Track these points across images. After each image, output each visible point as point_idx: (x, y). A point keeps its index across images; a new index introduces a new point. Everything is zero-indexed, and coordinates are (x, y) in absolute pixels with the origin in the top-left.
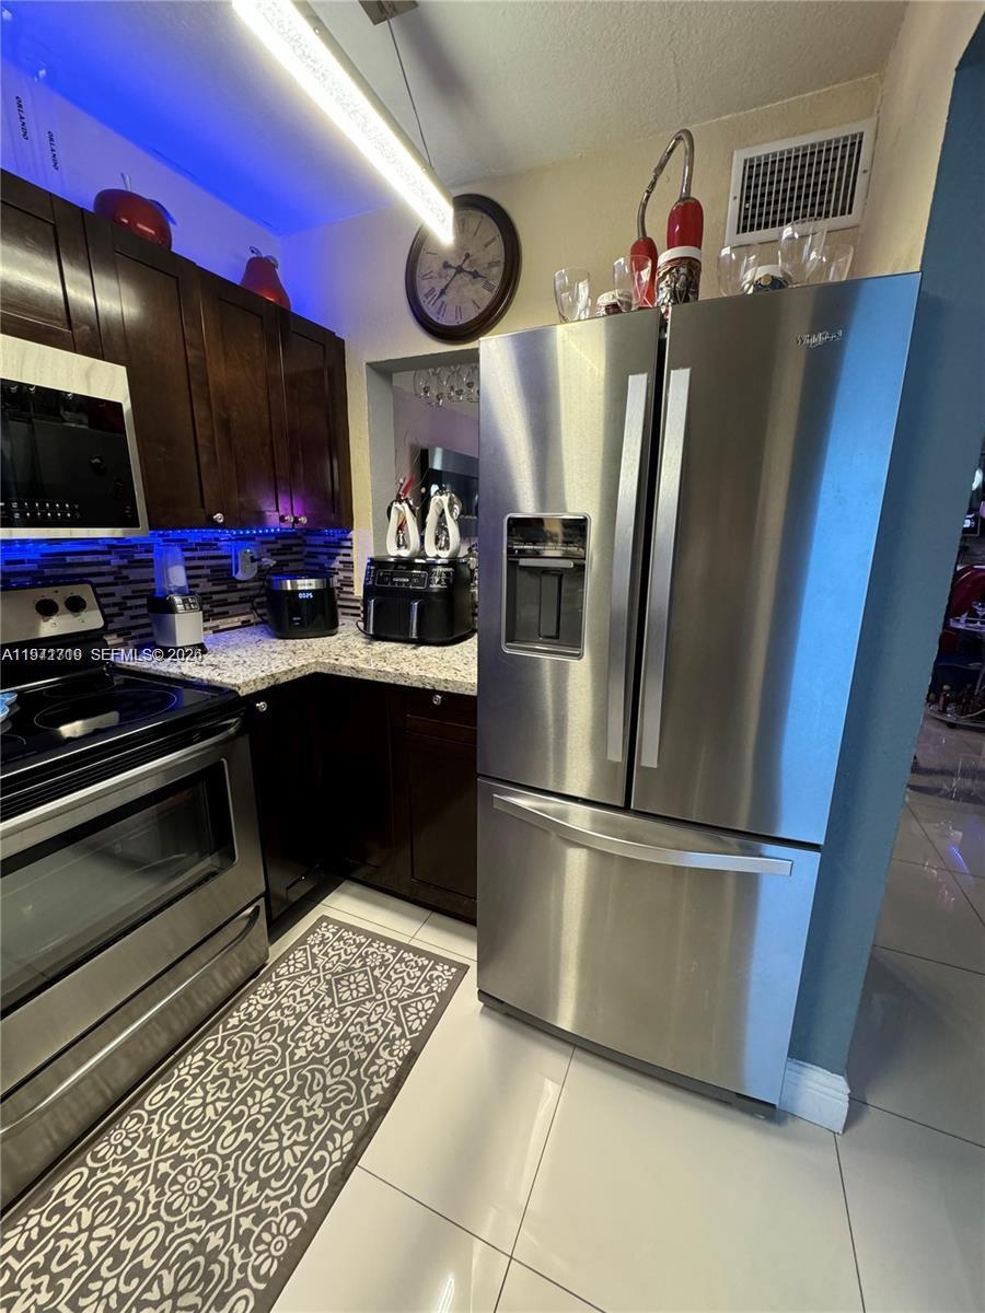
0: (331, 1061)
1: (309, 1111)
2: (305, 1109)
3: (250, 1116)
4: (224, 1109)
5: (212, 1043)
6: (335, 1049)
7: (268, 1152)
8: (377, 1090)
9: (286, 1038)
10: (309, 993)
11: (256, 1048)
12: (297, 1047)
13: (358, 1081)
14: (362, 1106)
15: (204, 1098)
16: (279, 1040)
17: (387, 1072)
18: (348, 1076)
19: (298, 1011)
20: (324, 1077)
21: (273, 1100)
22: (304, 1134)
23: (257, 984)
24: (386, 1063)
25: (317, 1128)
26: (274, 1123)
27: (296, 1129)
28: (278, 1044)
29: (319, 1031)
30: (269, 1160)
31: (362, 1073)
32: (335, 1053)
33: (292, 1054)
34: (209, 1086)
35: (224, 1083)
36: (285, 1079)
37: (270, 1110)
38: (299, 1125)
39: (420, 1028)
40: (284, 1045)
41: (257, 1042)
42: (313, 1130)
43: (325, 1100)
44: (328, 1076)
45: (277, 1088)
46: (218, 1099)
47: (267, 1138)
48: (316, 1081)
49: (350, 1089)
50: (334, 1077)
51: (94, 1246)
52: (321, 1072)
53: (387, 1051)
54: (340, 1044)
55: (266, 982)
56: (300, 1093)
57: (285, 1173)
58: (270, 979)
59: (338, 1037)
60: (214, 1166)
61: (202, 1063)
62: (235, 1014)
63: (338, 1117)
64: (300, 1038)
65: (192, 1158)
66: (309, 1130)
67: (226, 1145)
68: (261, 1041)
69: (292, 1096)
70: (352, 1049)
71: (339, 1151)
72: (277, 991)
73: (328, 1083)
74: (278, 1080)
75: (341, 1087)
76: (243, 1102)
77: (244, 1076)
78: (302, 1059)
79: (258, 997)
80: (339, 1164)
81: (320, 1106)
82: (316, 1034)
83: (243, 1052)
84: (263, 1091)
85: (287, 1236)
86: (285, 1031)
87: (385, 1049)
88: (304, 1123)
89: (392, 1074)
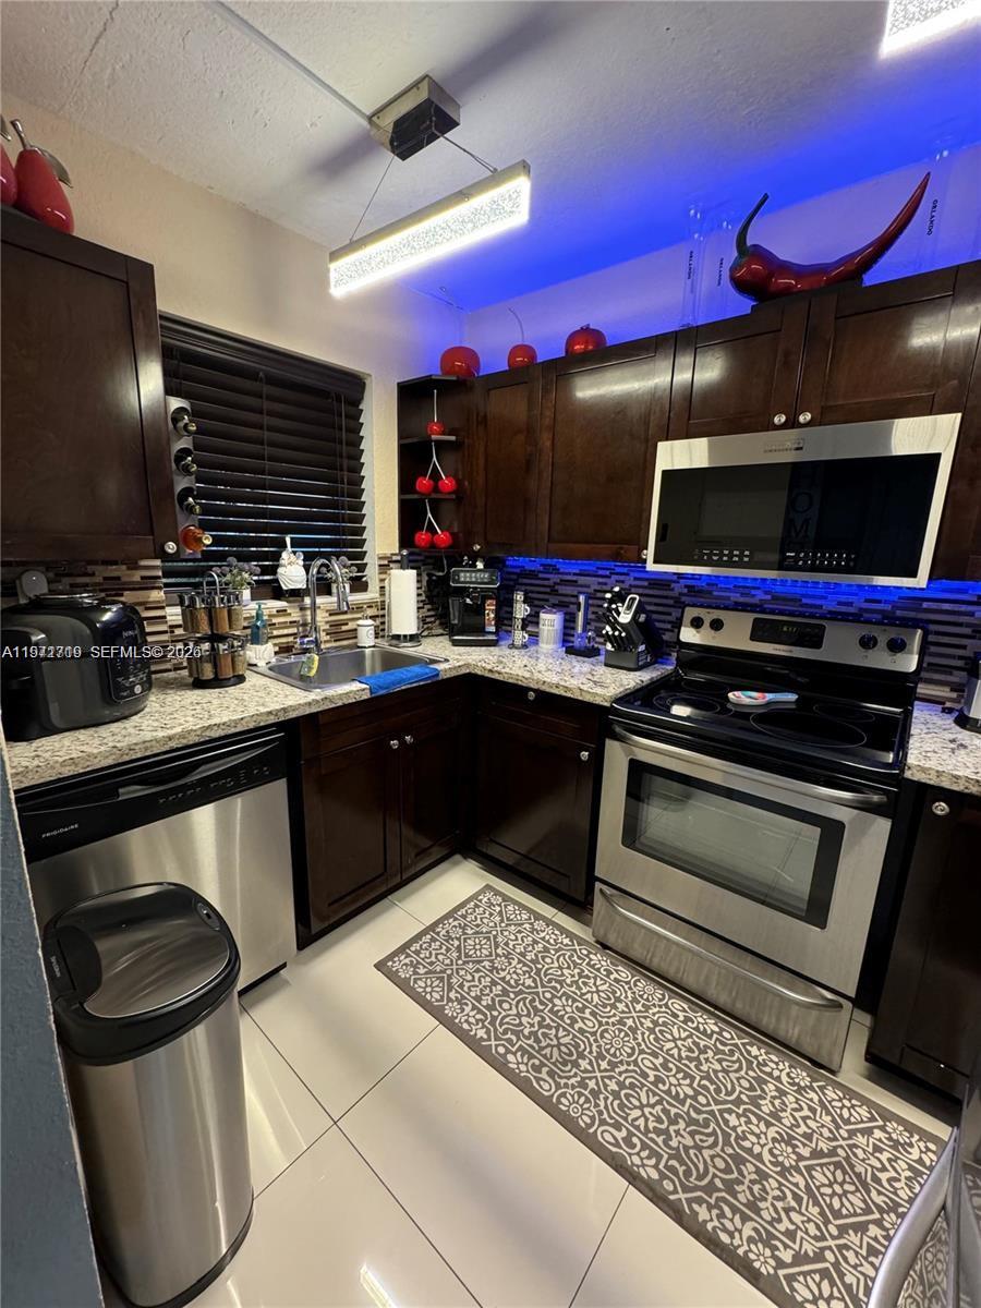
0: (729, 1155)
1: (675, 1131)
2: (676, 1128)
3: (668, 1077)
4: (672, 1056)
5: (729, 1037)
6: (744, 1161)
7: (639, 1094)
8: (703, 1213)
9: (747, 1103)
10: (809, 1128)
11: (730, 1074)
12: (738, 1116)
13: (710, 1189)
14: (683, 1192)
15: (680, 1039)
16: (744, 1097)
17: (725, 1230)
18: (715, 1176)
19: (782, 1115)
20: (710, 1147)
21: (682, 1096)
22: (655, 1128)
23: (804, 1068)
24: (736, 1229)
25: (660, 1140)
26: (663, 1099)
27: (658, 1120)
28: (739, 1096)
29: (762, 1140)
30: (634, 1097)
31: (720, 1194)
32: (739, 1161)
33: (730, 1111)
34: (690, 1040)
35: (694, 1052)
36: (703, 1106)
37: (673, 1094)
38: (662, 1122)
39: (799, 1299)
40: (738, 1102)
41: (737, 1075)
42: (658, 1136)
43: (686, 1148)
44: (712, 1152)
45: (694, 1098)
46: (680, 1050)
47: (651, 1094)
48: (705, 1138)
49: (700, 1177)
50: (712, 1159)
51: (589, 996)
52: (715, 1144)
53: (753, 1234)
54: (751, 1168)
55: (808, 1076)
56: (691, 1122)
57: (624, 1112)
58: (814, 1080)
59: (758, 1164)
60: (630, 1055)
61: (709, 1032)
62: (763, 1051)
63: (670, 1163)
64: (749, 1118)
65: (635, 1039)
66: (658, 1132)
67: (645, 1061)
68: (738, 1079)
69: (688, 1113)
70: (746, 1182)
71: (640, 1163)
72: (800, 1090)
73: (704, 1151)
74: (702, 1099)
75: (701, 1167)
76: (679, 1070)
77: (702, 1068)
78: (726, 1122)
79: (788, 1070)
80: (629, 1163)
81: (680, 1142)
82: (758, 1137)
83: (724, 1064)
84: (690, 1085)
85: (580, 1116)
86: (754, 1101)
87: (755, 1229)
88: (663, 1127)
89: (725, 1238)
